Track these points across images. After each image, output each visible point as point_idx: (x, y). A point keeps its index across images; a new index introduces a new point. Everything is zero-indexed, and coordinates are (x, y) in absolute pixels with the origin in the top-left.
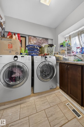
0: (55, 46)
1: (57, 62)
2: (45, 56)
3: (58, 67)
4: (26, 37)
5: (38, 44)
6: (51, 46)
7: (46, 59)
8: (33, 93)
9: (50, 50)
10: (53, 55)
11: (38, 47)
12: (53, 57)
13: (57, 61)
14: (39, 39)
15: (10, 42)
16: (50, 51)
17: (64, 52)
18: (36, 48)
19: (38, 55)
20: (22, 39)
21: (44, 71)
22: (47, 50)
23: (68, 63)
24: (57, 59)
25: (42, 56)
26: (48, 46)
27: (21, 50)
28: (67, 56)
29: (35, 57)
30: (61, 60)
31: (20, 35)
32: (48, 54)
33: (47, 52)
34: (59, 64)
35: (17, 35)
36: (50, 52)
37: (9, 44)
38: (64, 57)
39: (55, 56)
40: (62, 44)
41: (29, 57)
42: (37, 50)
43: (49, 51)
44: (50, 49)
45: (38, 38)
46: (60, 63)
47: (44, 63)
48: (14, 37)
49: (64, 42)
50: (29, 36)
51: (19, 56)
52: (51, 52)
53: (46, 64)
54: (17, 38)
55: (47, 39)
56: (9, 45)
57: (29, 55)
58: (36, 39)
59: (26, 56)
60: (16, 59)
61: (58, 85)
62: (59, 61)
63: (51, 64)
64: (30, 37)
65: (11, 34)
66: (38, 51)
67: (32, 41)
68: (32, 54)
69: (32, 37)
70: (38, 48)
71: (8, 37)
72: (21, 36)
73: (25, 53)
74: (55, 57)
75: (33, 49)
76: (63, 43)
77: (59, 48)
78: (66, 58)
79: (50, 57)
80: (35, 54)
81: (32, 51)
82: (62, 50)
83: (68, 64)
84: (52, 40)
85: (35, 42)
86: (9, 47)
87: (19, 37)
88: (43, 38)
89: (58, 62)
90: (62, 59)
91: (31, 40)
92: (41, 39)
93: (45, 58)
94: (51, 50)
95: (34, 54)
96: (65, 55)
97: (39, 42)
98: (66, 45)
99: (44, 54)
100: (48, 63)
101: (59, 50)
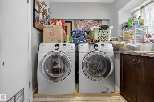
0: (112, 27)
1: (114, 53)
2: (94, 43)
3: (118, 61)
4: (71, 22)
5: (87, 29)
6: (105, 28)
7: (96, 47)
9: (102, 34)
10: (109, 41)
11: (85, 31)
12: (109, 44)
13: (116, 52)
14: (89, 22)
15: (52, 29)
16: (103, 35)
17: (130, 36)
18: (82, 34)
19: (84, 43)
22: (98, 35)
23: (138, 55)
24: (116, 48)
25: (90, 44)
26: (100, 29)
27: (65, 37)
28: (135, 43)
29: (80, 45)
30: (123, 50)
31: (64, 21)
32: (99, 41)
33: (98, 38)
34: (118, 56)
35: (60, 21)
36: (103, 38)
37: (52, 31)
38: (130, 44)
39: (112, 43)
40: (125, 25)
41: (72, 46)
42: (83, 37)
43: (102, 37)
44: (103, 33)
45: (87, 21)
47: (93, 54)
48: (58, 23)
49: (130, 21)
50: (75, 20)
51: (61, 45)
52: (104, 38)
53: (98, 55)
54: (61, 24)
55: (99, 21)
56: (51, 32)
57: (74, 43)
58: (85, 22)
59: (71, 44)
60: (57, 47)
62: (119, 52)
63: (104, 55)
64: (76, 21)
65: (55, 21)
66: (85, 37)
67: (79, 26)
68: (77, 42)
69: (79, 21)
70: (86, 33)
71: (52, 24)
72: (65, 22)
73: (69, 41)
74: (111, 45)
75: (78, 35)
76: (127, 23)
77: (119, 31)
78: (133, 45)
79: (102, 45)
80: (81, 41)
81: (77, 39)
82: (126, 33)
83: (138, 57)
84: (108, 20)
85: (83, 27)
86: (51, 35)
87: (62, 23)
88: (94, 20)
89: (118, 53)
90: (125, 48)
91: (78, 25)
92: (90, 21)
93: (95, 47)
94: (104, 34)
95: (79, 41)
96: (131, 41)
97: (88, 26)
98: (133, 25)
99: (92, 41)
100: (100, 53)
101: (119, 34)
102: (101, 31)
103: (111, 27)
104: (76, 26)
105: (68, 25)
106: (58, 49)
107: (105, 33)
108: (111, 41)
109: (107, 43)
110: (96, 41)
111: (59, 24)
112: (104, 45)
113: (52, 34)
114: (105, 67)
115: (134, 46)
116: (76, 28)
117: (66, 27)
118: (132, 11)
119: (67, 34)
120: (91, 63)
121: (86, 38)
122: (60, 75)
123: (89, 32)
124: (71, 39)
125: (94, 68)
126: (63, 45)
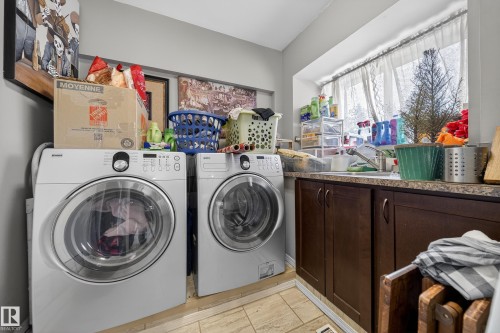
0: (280, 115)
1: (285, 177)
2: (240, 153)
3: (291, 196)
4: (167, 80)
5: (217, 109)
6: (264, 114)
7: (246, 164)
8: (196, 295)
9: (259, 130)
10: (274, 149)
11: (214, 118)
12: (273, 156)
13: (289, 174)
14: (222, 90)
15: (97, 96)
16: (260, 134)
17: (314, 138)
18: (204, 125)
19: (213, 150)
20: (150, 86)
21: (237, 210)
22: (250, 130)
23: (325, 179)
24: (289, 166)
25: (228, 155)
26: (254, 118)
27: (146, 129)
28: (323, 153)
29: (200, 156)
30: (301, 170)
31: (143, 73)
32: (252, 148)
33: (250, 139)
34: (292, 184)
35: (128, 72)
36: (260, 140)
37: (95, 104)
38: (314, 157)
39: (280, 153)
40: (306, 111)
41: (177, 159)
42: (209, 133)
43: (258, 137)
44: (261, 129)
45: (218, 86)
46: (299, 180)
47: (236, 182)
48: (117, 78)
49: (314, 104)
50: (179, 76)
51: (136, 154)
52: (263, 140)
53: (248, 183)
54: (131, 83)
55: (250, 91)
56: (92, 109)
57: (179, 149)
58: (210, 88)
59: (167, 153)
60: (121, 164)
61: (292, 262)
62: (294, 174)
63: (263, 184)
64: (184, 79)
65: (103, 68)
66: (214, 133)
67: (193, 98)
68: (191, 147)
69: (194, 82)
70: (216, 124)
71: (92, 77)
72: (146, 76)
73: (164, 144)
74: (278, 157)
75: (194, 127)
76: (309, 108)
77: (295, 125)
78: (319, 160)
79: (258, 158)
80: (202, 146)
81: (190, 136)
82: (307, 131)
83: (326, 183)
84: (271, 94)
85: (205, 100)
86: (91, 118)
87: (136, 79)
88: (237, 87)
89: (292, 177)
90: (304, 165)
91: (189, 93)
92: (227, 89)
93: (242, 163)
94: (263, 131)
95: (197, 145)
96: (316, 150)
97: (220, 101)
98: (319, 115)
99: (236, 147)
100: (254, 179)
101: (295, 133)
102: (256, 122)
103: (278, 115)
104: (182, 95)
105: (156, 89)
106: (125, 169)
107: (265, 128)
108: (278, 147)
109: (270, 153)
110: (247, 148)
111: (121, 82)
112: (262, 158)
113: (98, 115)
114: (265, 211)
115: (321, 160)
116: (183, 103)
117: (149, 94)
118: (318, 83)
119: (150, 118)
120: (230, 209)
121: (216, 137)
122: (133, 256)
123: (227, 120)
124: (167, 137)
125: (239, 222)
126: (146, 156)
